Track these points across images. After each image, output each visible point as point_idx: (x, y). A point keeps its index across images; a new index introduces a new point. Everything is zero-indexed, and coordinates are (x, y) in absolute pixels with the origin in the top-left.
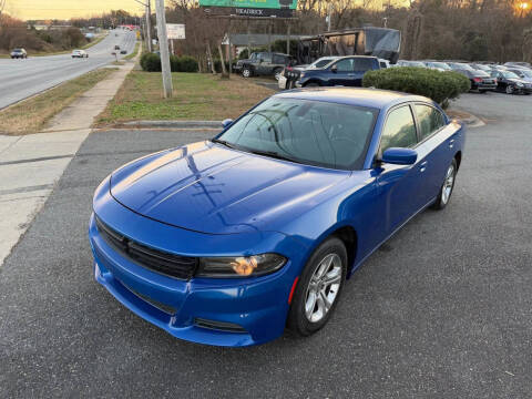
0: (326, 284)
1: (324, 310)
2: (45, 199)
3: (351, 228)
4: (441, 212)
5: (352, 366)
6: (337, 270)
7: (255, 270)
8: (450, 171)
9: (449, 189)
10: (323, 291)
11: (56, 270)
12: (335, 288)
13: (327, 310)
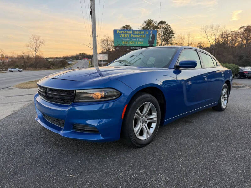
0: (148, 121)
1: (147, 136)
7: (102, 97)
8: (225, 91)
9: (226, 101)
10: (146, 125)
12: (154, 125)
13: (149, 136)
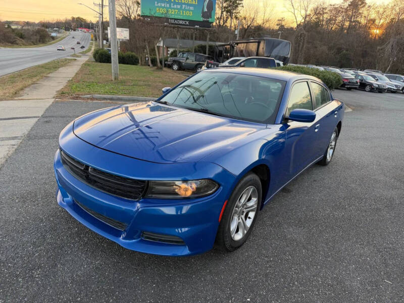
0: (245, 211)
1: (243, 232)
2: (16, 147)
3: (267, 167)
4: (326, 168)
5: (267, 275)
6: (254, 200)
7: (193, 193)
8: (333, 136)
9: (332, 150)
10: (243, 217)
11: (24, 199)
12: (252, 215)
13: (246, 232)
